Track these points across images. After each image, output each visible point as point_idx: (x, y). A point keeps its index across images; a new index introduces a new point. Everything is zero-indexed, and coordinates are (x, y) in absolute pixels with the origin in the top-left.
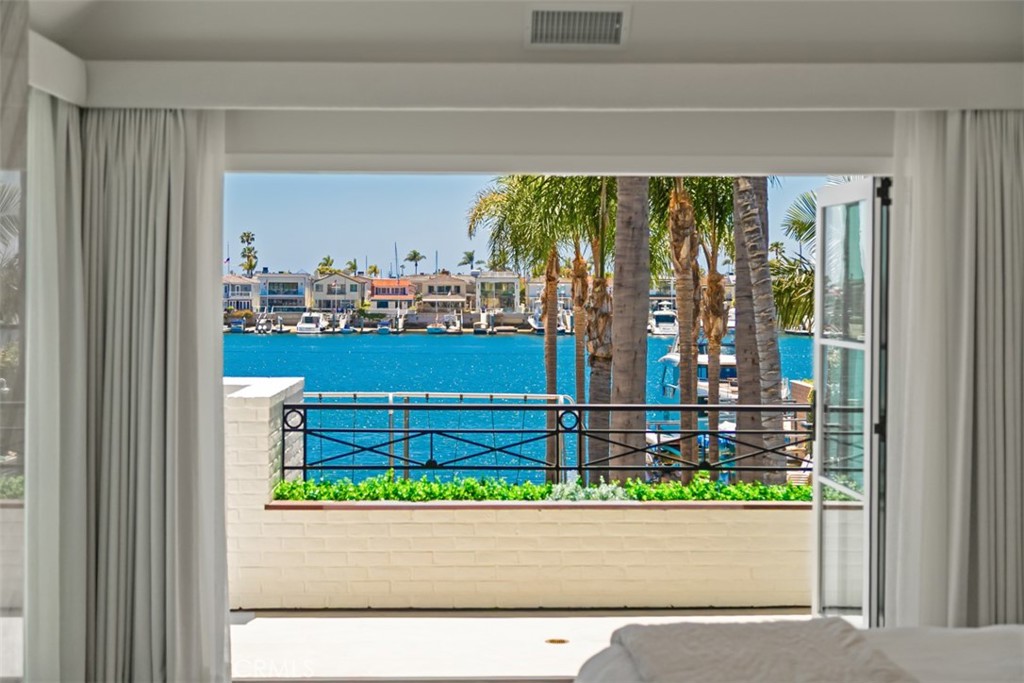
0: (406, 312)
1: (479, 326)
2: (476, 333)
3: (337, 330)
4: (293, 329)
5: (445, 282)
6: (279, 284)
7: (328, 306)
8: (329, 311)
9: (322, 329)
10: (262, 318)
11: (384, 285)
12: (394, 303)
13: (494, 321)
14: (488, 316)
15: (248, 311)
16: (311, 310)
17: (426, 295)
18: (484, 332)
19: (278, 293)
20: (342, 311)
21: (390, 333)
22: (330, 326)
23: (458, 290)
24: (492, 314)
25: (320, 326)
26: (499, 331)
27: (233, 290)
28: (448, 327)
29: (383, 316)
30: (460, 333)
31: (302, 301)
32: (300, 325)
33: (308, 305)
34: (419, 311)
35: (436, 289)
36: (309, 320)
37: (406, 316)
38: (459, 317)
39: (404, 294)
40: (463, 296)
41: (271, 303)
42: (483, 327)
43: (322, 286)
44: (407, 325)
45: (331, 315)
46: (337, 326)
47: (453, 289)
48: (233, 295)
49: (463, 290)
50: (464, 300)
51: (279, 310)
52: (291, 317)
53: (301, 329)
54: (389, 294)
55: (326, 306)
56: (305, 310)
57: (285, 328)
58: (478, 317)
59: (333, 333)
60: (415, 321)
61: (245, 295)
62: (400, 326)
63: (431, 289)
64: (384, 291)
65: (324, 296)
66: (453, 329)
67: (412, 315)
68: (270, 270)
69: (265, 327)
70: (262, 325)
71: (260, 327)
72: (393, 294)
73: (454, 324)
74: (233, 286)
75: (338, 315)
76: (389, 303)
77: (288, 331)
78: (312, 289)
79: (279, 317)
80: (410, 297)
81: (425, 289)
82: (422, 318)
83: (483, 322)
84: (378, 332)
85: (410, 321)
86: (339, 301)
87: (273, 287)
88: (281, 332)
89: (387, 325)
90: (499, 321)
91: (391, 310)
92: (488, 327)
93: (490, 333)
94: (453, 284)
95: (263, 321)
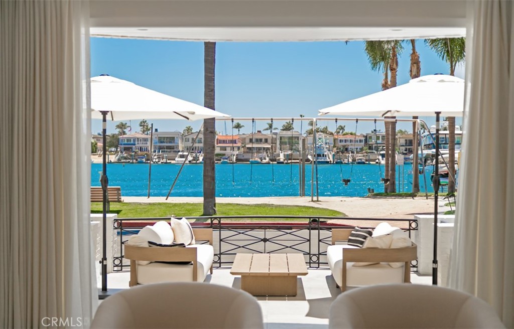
0: (237, 153)
1: (279, 160)
2: (278, 163)
3: (198, 162)
4: (173, 162)
5: (259, 137)
6: (164, 138)
7: (193, 150)
8: (193, 152)
9: (190, 161)
10: (155, 156)
11: (224, 138)
12: (230, 148)
13: (288, 157)
14: (284, 155)
15: (147, 153)
16: (183, 151)
17: (248, 144)
18: (282, 163)
19: (163, 142)
20: (200, 152)
21: (228, 163)
22: (194, 160)
23: (266, 141)
24: (286, 153)
25: (189, 160)
26: (291, 163)
27: (138, 141)
28: (261, 161)
29: (224, 155)
30: (269, 163)
31: (177, 147)
32: (177, 159)
33: (180, 149)
34: (244, 152)
35: (254, 140)
36: (182, 156)
37: (237, 155)
38: (268, 155)
39: (236, 143)
40: (269, 144)
41: (160, 148)
42: (282, 160)
43: (189, 139)
44: (237, 160)
45: (194, 155)
46: (198, 160)
47: (263, 140)
48: (138, 144)
49: (269, 141)
50: (270, 146)
51: (164, 151)
52: (171, 155)
53: (178, 161)
54: (226, 143)
55: (191, 150)
56: (179, 151)
57: (168, 161)
58: (279, 155)
59: (196, 163)
60: (242, 158)
61: (145, 144)
62: (234, 160)
63: (251, 140)
64: (224, 142)
65: (189, 144)
66: (264, 161)
67: (240, 155)
68: (159, 131)
69: (157, 160)
70: (156, 159)
71: (154, 160)
72: (229, 143)
73: (265, 159)
74: (138, 139)
75: (198, 154)
76: (227, 148)
77: (170, 163)
78: (182, 141)
79: (165, 155)
80: (239, 145)
81: (247, 141)
82: (247, 156)
83: (282, 158)
84: (222, 163)
85: (239, 158)
86: (198, 147)
87: (161, 140)
88: (166, 163)
89: (227, 159)
90: (290, 157)
91: (228, 152)
92: (285, 160)
93: (286, 163)
94: (263, 138)
95: (156, 157)
